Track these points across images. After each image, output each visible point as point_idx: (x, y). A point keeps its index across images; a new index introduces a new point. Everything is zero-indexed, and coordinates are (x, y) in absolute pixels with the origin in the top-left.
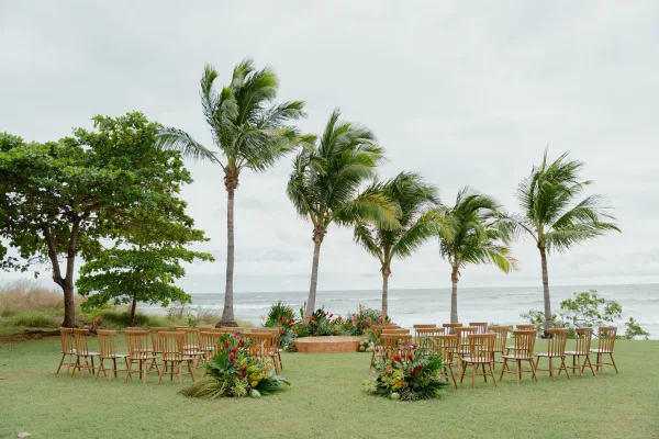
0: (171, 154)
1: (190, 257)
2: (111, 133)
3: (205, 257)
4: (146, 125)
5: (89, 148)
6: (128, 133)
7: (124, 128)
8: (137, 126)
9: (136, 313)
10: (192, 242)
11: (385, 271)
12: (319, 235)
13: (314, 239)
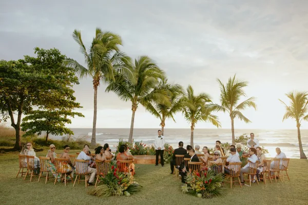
0: (70, 69)
1: (73, 114)
2: (42, 57)
3: (80, 115)
4: (60, 55)
5: (31, 64)
6: (51, 58)
7: (49, 56)
8: (55, 56)
9: (48, 139)
10: (74, 108)
11: (163, 124)
12: (134, 108)
13: (132, 109)
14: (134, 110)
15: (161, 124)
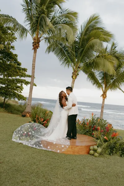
11: (104, 96)
12: (75, 75)
13: (72, 77)
14: (74, 77)
15: (103, 95)
